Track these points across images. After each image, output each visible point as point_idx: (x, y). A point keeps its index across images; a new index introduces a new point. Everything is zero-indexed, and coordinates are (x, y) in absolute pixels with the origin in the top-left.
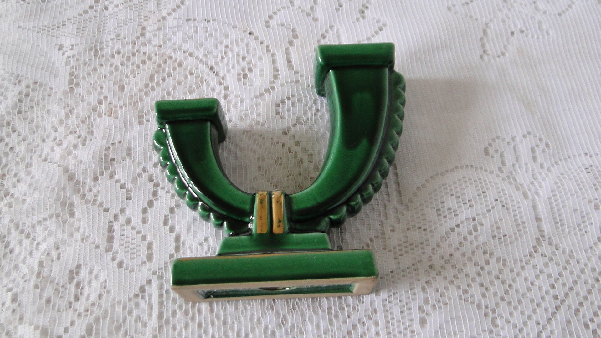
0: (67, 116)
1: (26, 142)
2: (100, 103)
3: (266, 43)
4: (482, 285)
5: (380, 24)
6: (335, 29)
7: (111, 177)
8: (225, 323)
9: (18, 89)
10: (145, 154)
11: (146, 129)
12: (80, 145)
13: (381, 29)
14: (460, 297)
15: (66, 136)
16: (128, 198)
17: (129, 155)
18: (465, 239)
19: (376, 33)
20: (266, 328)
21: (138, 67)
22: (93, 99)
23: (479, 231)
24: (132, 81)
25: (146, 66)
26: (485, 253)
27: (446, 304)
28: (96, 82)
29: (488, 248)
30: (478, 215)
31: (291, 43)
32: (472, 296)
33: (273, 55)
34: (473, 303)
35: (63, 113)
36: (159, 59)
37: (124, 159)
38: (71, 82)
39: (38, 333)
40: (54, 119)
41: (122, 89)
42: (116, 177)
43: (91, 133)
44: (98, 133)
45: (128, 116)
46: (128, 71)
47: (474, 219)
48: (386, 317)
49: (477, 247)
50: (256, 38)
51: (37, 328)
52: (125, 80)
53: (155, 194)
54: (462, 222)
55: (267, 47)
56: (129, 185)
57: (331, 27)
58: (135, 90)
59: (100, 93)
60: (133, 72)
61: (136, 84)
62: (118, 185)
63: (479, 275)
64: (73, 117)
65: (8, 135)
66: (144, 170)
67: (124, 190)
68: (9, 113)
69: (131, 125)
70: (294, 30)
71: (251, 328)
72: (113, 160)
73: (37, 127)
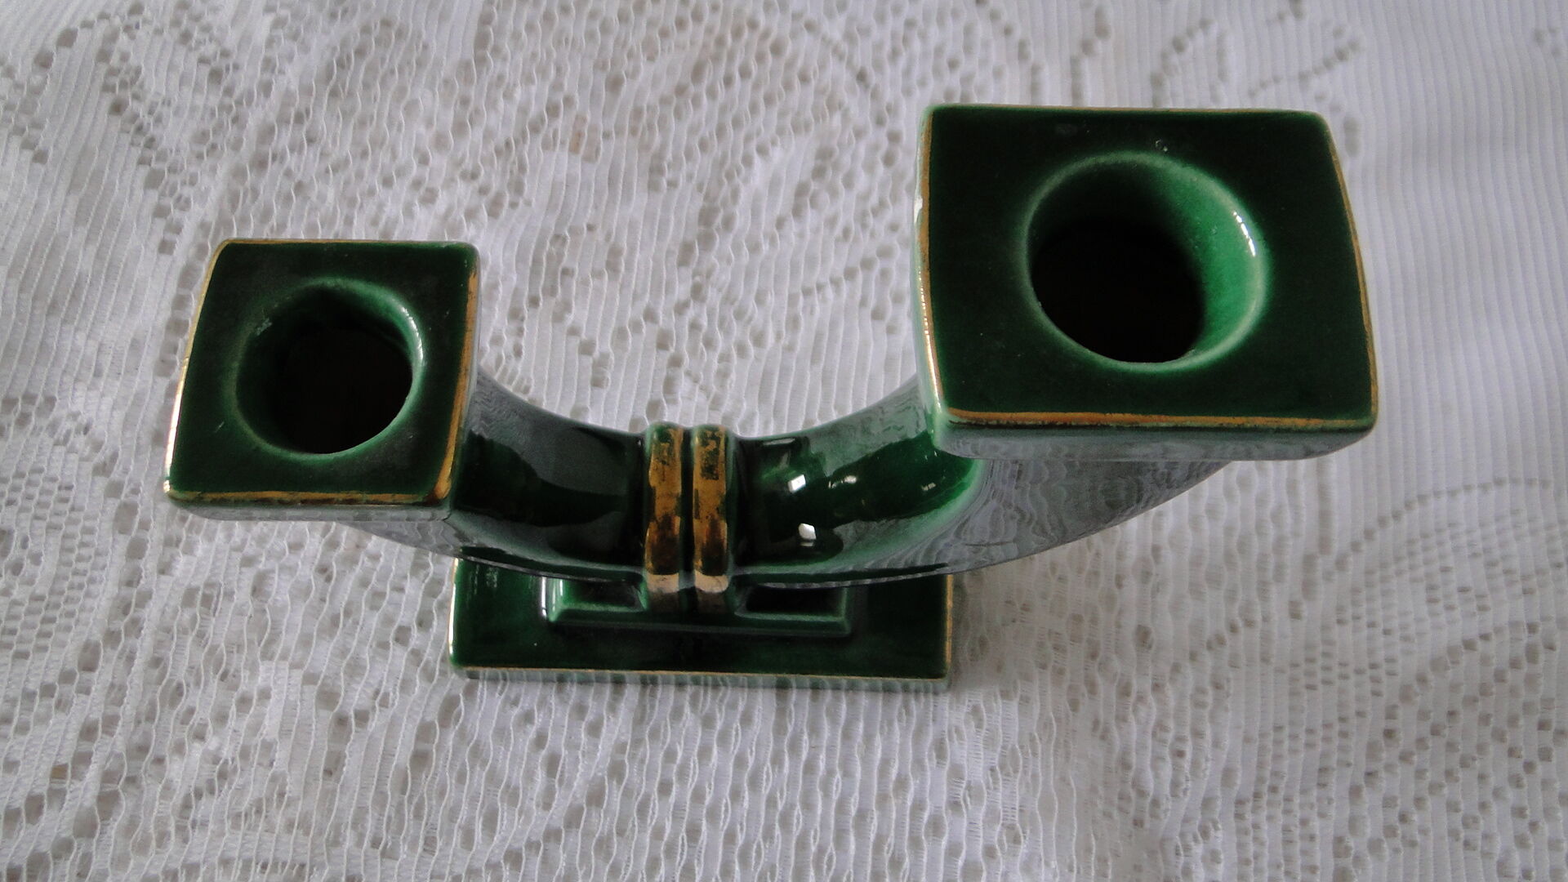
0: (460, 128)
1: (342, 177)
2: (553, 111)
3: (1018, 33)
4: (1519, 812)
5: (1343, 42)
6: (1214, 31)
7: (558, 318)
8: (810, 768)
9: (337, 30)
10: (656, 271)
11: (666, 207)
12: (484, 214)
13: (1341, 56)
14: (1453, 834)
15: (450, 182)
16: (597, 383)
17: (612, 267)
18: (1499, 677)
19: (1328, 65)
20: (918, 806)
21: (664, 34)
22: (536, 95)
23: (1541, 664)
24: (645, 70)
25: (685, 37)
26: (1543, 726)
27: (1413, 844)
28: (549, 54)
29: (1553, 716)
30: (1544, 619)
31: (1086, 47)
32: (1487, 837)
33: (1035, 70)
34: (1486, 855)
35: (450, 117)
36: (724, 23)
37: (598, 275)
38: (481, 41)
39: (312, 691)
40: (422, 129)
41: (615, 84)
42: (570, 319)
43: (518, 188)
44: (536, 191)
45: (624, 160)
46: (634, 41)
47: (1532, 628)
48: (1241, 846)
49: (1527, 707)
50: (994, 16)
51: (310, 679)
52: (626, 65)
53: (669, 386)
54: (1498, 630)
55: (1022, 45)
56: (603, 346)
57: (1204, 24)
58: (650, 97)
59: (557, 86)
60: (648, 44)
61: (655, 82)
62: (575, 342)
63: (1516, 782)
64: (475, 135)
65: (296, 148)
66: (650, 316)
67: (589, 361)
68: (306, 91)
69: (628, 187)
70: (1099, 14)
71: (879, 795)
72: (566, 272)
73: (378, 143)
